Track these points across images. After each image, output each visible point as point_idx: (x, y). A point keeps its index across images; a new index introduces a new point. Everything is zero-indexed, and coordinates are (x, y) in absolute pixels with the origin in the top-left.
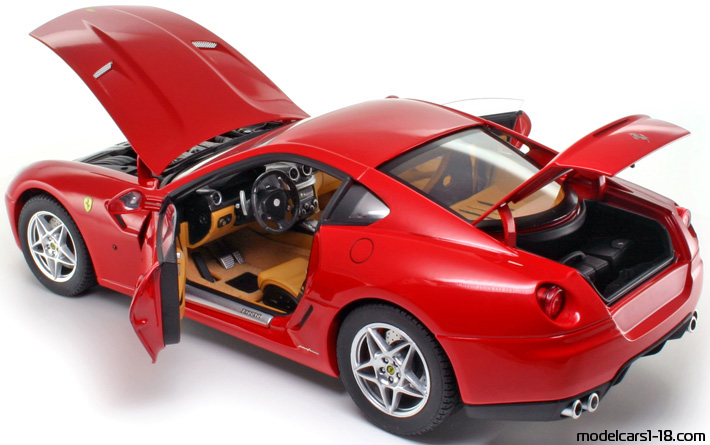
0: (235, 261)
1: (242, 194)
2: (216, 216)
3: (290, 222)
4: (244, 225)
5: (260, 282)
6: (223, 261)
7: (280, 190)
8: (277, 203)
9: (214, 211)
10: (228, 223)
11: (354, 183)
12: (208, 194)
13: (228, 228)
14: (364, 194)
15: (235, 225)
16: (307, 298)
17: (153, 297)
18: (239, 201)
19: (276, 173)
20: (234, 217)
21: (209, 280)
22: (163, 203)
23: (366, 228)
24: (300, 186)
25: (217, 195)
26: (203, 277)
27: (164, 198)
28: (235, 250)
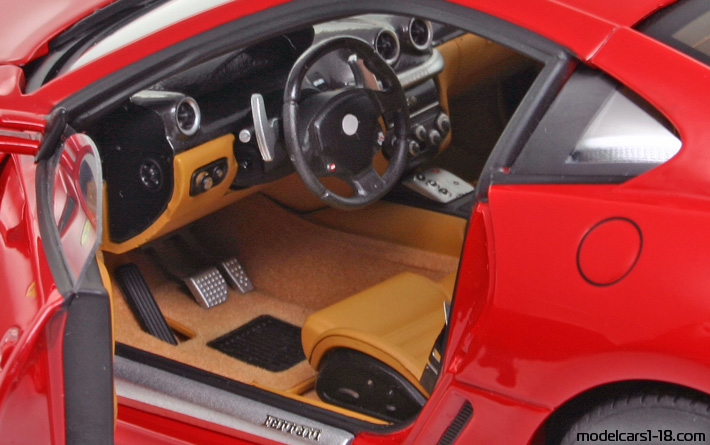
0: (230, 284)
1: (257, 102)
2: (185, 163)
3: (384, 177)
4: (255, 188)
5: (307, 344)
6: (196, 284)
7: (352, 90)
8: (350, 125)
9: (179, 151)
10: (217, 181)
11: (578, 67)
12: (165, 104)
13: (216, 195)
14: (604, 97)
15: (233, 187)
16: (456, 383)
17: (44, 389)
18: (248, 122)
19: (343, 45)
20: (232, 165)
21: (162, 337)
22: (45, 131)
23: (617, 189)
24: (405, 78)
25: (186, 105)
26: (145, 327)
27: (48, 117)
28: (227, 258)
